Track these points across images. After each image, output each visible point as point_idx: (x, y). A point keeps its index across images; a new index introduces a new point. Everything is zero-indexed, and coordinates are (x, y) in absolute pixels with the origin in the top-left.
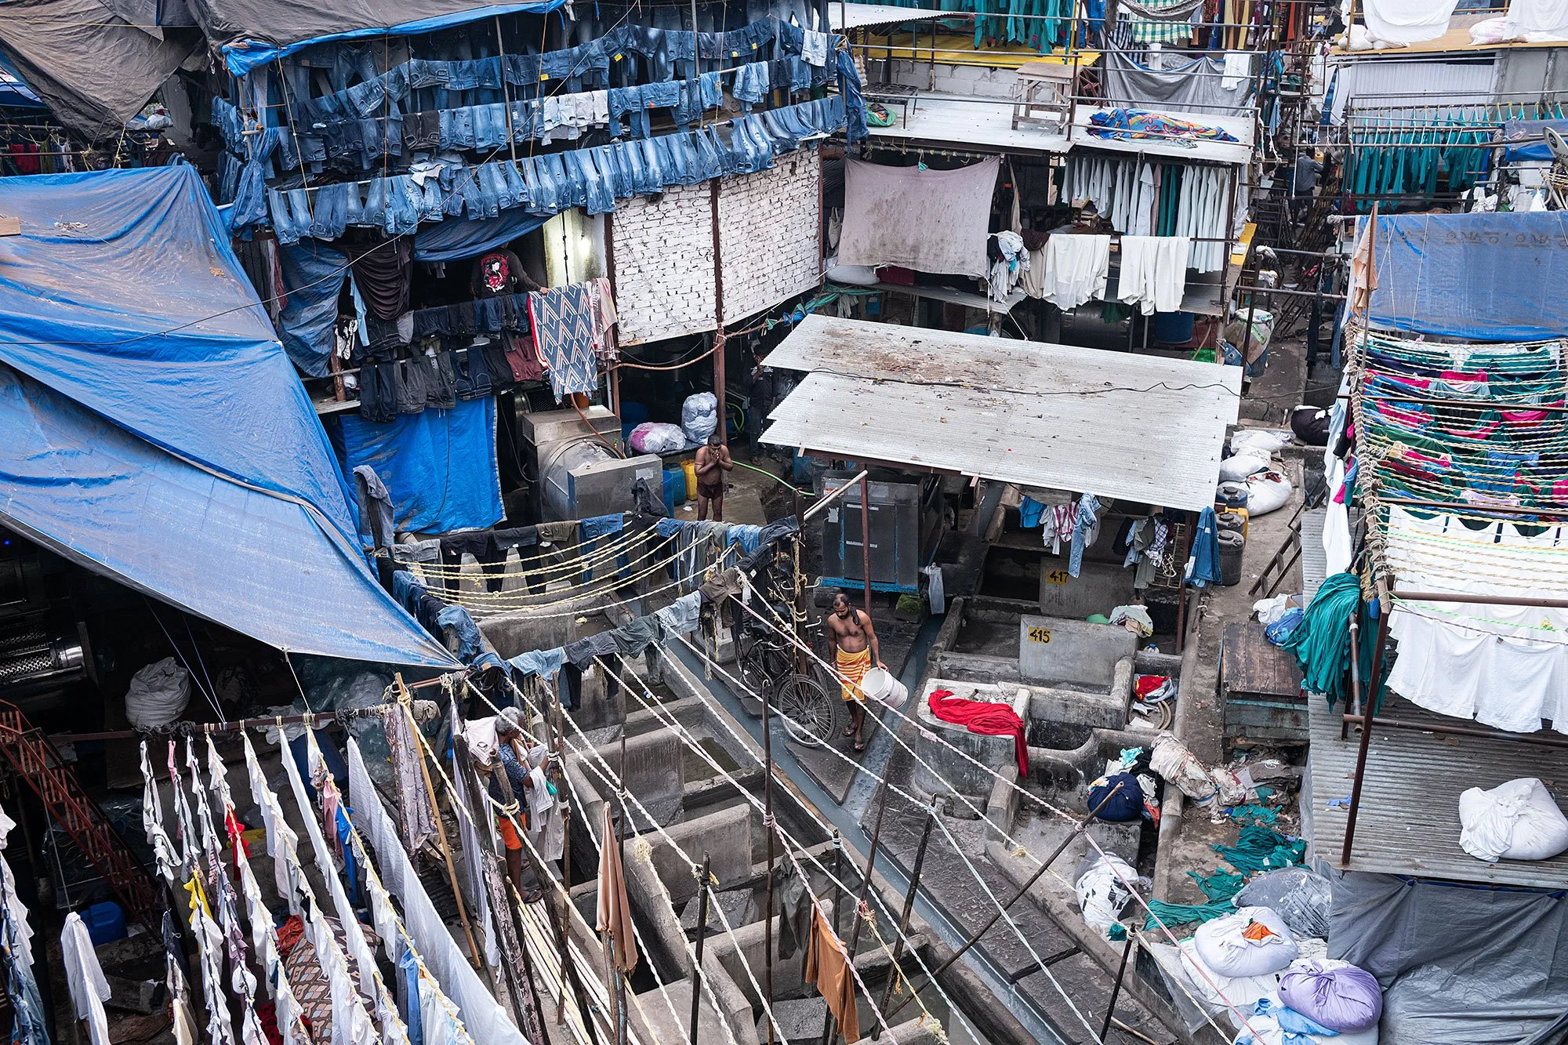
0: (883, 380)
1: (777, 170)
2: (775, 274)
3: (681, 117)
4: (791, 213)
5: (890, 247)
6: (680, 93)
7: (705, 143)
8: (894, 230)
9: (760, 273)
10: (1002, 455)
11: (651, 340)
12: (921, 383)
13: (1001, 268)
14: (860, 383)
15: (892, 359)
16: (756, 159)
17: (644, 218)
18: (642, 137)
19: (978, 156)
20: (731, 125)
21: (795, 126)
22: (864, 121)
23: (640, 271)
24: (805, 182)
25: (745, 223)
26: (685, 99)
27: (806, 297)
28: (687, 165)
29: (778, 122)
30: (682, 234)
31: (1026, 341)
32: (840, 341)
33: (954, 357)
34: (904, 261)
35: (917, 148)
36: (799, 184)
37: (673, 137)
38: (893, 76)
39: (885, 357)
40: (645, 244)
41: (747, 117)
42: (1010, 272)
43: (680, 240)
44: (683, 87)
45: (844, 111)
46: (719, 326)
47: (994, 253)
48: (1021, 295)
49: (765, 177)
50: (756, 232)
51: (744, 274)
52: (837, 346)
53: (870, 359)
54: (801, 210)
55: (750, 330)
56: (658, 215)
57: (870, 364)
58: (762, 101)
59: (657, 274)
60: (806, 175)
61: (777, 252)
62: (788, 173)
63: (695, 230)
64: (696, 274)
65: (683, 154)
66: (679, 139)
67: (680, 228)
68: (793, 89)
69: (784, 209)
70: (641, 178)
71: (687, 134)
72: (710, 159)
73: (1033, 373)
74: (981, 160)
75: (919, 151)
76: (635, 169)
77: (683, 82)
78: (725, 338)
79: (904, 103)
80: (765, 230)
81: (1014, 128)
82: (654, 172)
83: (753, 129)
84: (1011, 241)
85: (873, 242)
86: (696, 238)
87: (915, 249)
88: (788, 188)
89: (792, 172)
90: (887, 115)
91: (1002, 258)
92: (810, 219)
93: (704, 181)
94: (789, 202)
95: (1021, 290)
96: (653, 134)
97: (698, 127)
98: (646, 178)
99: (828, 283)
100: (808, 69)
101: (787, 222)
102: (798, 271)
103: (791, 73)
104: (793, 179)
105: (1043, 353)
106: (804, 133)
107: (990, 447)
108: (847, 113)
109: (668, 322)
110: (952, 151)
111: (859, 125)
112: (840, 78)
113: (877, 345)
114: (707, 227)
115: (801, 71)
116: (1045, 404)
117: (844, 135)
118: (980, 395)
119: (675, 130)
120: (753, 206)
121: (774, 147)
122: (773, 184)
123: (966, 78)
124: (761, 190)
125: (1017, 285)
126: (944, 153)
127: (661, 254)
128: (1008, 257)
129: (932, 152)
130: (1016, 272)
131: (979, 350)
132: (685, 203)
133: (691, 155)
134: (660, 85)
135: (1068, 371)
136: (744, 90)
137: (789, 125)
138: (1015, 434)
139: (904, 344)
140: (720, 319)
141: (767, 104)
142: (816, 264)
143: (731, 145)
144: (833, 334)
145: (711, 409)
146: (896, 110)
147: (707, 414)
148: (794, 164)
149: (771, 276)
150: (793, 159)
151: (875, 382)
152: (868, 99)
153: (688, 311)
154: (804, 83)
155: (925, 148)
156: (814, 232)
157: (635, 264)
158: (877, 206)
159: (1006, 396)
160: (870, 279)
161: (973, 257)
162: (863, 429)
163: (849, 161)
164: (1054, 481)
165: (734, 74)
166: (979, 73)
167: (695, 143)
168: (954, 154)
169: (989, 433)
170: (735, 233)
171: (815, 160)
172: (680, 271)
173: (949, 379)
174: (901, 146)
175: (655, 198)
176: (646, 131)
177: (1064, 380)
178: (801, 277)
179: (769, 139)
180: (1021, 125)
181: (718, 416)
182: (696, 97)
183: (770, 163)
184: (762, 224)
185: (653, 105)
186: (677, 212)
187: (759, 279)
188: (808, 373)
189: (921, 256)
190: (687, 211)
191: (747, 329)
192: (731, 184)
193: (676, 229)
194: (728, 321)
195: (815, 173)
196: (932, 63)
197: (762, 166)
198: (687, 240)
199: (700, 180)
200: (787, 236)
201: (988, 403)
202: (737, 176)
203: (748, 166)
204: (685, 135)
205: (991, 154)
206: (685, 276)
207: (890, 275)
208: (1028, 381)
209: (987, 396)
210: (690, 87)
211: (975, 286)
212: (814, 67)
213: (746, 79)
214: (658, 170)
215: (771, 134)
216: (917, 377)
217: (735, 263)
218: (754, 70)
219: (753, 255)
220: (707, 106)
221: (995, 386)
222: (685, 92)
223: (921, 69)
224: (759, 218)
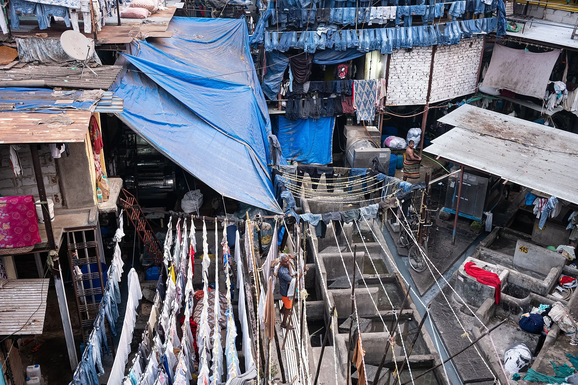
0: (485, 135)
1: (464, 45)
2: (455, 86)
3: (425, 20)
4: (467, 63)
5: (505, 81)
6: (426, 10)
7: (433, 31)
8: (509, 75)
9: (449, 85)
10: (523, 174)
11: (398, 105)
12: (500, 138)
13: (553, 97)
14: (474, 134)
15: (492, 127)
16: (453, 39)
17: (403, 57)
18: (408, 26)
19: (552, 48)
20: (445, 25)
21: (473, 27)
22: (505, 29)
23: (398, 78)
24: (475, 51)
25: (445, 64)
26: (428, 13)
27: (468, 97)
28: (424, 39)
29: (466, 26)
30: (418, 66)
31: (554, 128)
32: (474, 116)
33: (519, 130)
34: (510, 87)
35: (526, 42)
36: (473, 51)
37: (420, 28)
38: (528, 11)
39: (490, 126)
40: (402, 68)
41: (453, 22)
42: (557, 98)
43: (417, 68)
44: (428, 8)
45: (497, 24)
46: (427, 103)
47: (550, 89)
48: (561, 108)
49: (458, 47)
50: (450, 68)
51: (441, 84)
52: (471, 118)
53: (483, 125)
54: (471, 62)
55: (441, 106)
56: (409, 57)
57: (482, 127)
58: (461, 16)
59: (405, 80)
60: (476, 48)
61: (458, 77)
62: (468, 47)
63: (423, 64)
64: (421, 81)
65: (423, 34)
66: (423, 28)
67: (417, 63)
68: (475, 13)
69: (464, 61)
70: (404, 42)
71: (426, 26)
72: (433, 38)
73: (552, 141)
74: (553, 50)
75: (526, 44)
76: (402, 38)
77: (428, 6)
78: (429, 108)
79: (524, 23)
80: (454, 68)
81: (572, 38)
82: (410, 40)
83: (455, 27)
84: (560, 86)
85: (499, 78)
86: (423, 67)
87: (516, 84)
88: (467, 52)
89: (470, 46)
90: (517, 27)
91: (554, 92)
92: (475, 66)
93: (430, 46)
94: (466, 58)
95: (561, 107)
96: (413, 25)
97: (431, 24)
98: (406, 42)
99: (478, 92)
100: (484, 6)
101: (465, 66)
102: (466, 86)
103: (475, 6)
104: (470, 49)
105: (560, 134)
106: (475, 31)
107: (519, 170)
108: (498, 25)
109: (407, 99)
110: (541, 45)
111: (502, 30)
112: (498, 10)
113: (488, 120)
114: (429, 64)
115: (480, 5)
116: (551, 155)
117: (495, 34)
118: (524, 147)
119: (422, 25)
120: (450, 58)
121: (461, 35)
122: (460, 50)
123: (559, 15)
124: (455, 52)
125: (560, 104)
126: (537, 46)
127: (408, 72)
128: (557, 92)
129: (532, 45)
130: (561, 98)
131: (531, 129)
132: (421, 54)
133: (426, 35)
134: (418, 6)
135: (568, 144)
136: (454, 11)
137: (471, 27)
138: (532, 166)
139: (500, 122)
140: (428, 100)
141: (464, 17)
142: (475, 84)
143: (444, 33)
144: (472, 113)
145: (418, 135)
146: (520, 26)
147: (416, 136)
148: (472, 43)
149: (453, 86)
150: (472, 41)
151: (481, 135)
152: (508, 20)
153: (415, 96)
154: (481, 11)
155: (529, 43)
156: (476, 71)
157: (397, 75)
158: (504, 64)
159: (535, 149)
160: (496, 93)
161: (540, 90)
162: (468, 153)
163: (496, 44)
164: (540, 188)
165: (450, 5)
166: (566, 14)
167: (429, 31)
168: (541, 47)
169: (521, 163)
170: (440, 68)
171: (482, 42)
172: (415, 80)
173: (513, 139)
174: (519, 41)
175: (409, 50)
176: (410, 24)
177: (565, 147)
178: (467, 89)
179: (460, 32)
180: (575, 37)
181: (421, 138)
182: (432, 12)
183: (458, 42)
184: (453, 66)
185: (414, 14)
186: (417, 57)
187: (448, 87)
188: (455, 127)
189: (518, 87)
190: (421, 57)
191: (439, 106)
192: (442, 48)
193: (416, 63)
194: (431, 101)
195: (481, 48)
196: (546, 8)
197: (455, 42)
198: (419, 68)
199: (428, 45)
200: (463, 71)
201: (526, 151)
202: (445, 45)
203: (449, 42)
204: (425, 27)
205: (557, 48)
206: (416, 82)
207: (504, 92)
208: (548, 145)
209: (527, 148)
210: (430, 8)
211: (538, 102)
212: (486, 5)
213: (455, 7)
214: (411, 39)
215: (462, 30)
216: (499, 136)
217: (438, 79)
218: (459, 4)
219: (446, 77)
220: (436, 16)
221: (532, 145)
222: (428, 10)
223: (541, 10)
224: (452, 63)
